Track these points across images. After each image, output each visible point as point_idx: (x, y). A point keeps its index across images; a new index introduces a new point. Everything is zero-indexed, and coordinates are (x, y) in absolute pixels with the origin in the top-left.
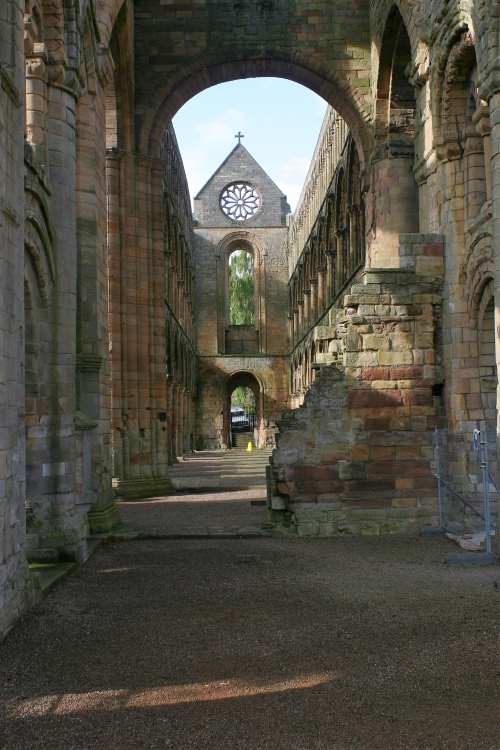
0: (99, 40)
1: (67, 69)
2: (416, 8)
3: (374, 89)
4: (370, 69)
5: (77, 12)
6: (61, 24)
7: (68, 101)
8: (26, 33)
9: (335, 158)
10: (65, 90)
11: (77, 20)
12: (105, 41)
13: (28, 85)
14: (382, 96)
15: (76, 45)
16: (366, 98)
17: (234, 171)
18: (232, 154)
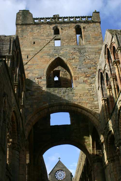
0: (25, 138)
1: (17, 145)
2: (99, 127)
3: (91, 146)
4: (90, 141)
5: (20, 132)
6: (16, 134)
7: (17, 152)
8: (8, 137)
9: (83, 163)
10: (16, 150)
11: (20, 133)
12: (26, 138)
13: (8, 149)
14: (93, 147)
15: (20, 139)
16: (90, 148)
17: (59, 167)
18: (58, 163)
